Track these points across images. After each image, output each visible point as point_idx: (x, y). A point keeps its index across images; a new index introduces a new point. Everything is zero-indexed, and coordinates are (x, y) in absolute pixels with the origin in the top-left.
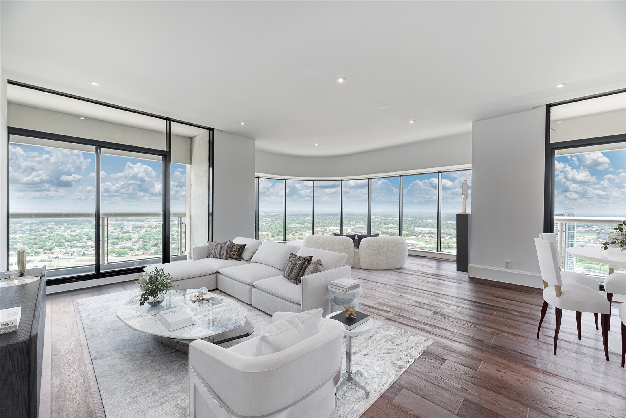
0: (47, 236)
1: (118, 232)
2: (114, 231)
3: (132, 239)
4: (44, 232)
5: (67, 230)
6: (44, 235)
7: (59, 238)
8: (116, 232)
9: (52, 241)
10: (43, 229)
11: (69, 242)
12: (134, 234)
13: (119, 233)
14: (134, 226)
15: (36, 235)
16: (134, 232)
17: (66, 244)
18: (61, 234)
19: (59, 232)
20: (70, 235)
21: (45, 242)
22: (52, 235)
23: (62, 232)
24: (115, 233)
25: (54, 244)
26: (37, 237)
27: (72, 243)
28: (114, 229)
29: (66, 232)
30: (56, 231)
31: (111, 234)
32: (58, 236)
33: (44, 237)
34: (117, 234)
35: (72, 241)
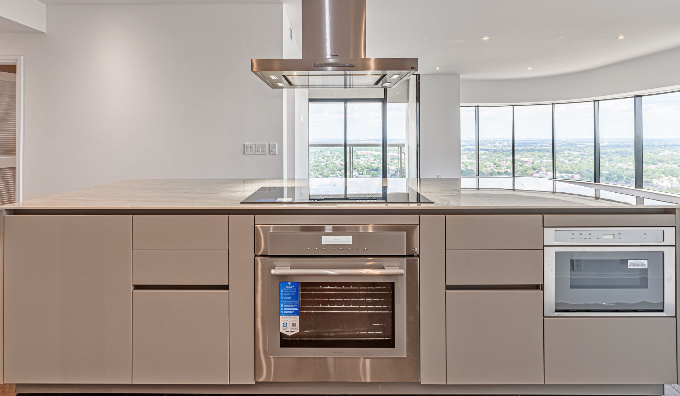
0: (325, 164)
1: (377, 163)
2: (374, 162)
3: (390, 171)
4: (323, 160)
5: (338, 159)
6: (323, 162)
7: (333, 166)
8: (376, 163)
9: (328, 169)
10: (322, 157)
11: (339, 170)
12: (392, 166)
13: (378, 165)
14: (392, 157)
15: (318, 162)
16: (392, 164)
17: (338, 172)
18: (334, 162)
19: (332, 160)
20: (340, 164)
21: (324, 169)
22: (328, 163)
23: (335, 161)
24: (375, 165)
25: (329, 172)
26: (318, 164)
27: (342, 171)
28: (374, 160)
29: (337, 161)
30: (331, 159)
31: (372, 164)
32: (332, 164)
33: (323, 164)
34: (377, 165)
35: (342, 169)
